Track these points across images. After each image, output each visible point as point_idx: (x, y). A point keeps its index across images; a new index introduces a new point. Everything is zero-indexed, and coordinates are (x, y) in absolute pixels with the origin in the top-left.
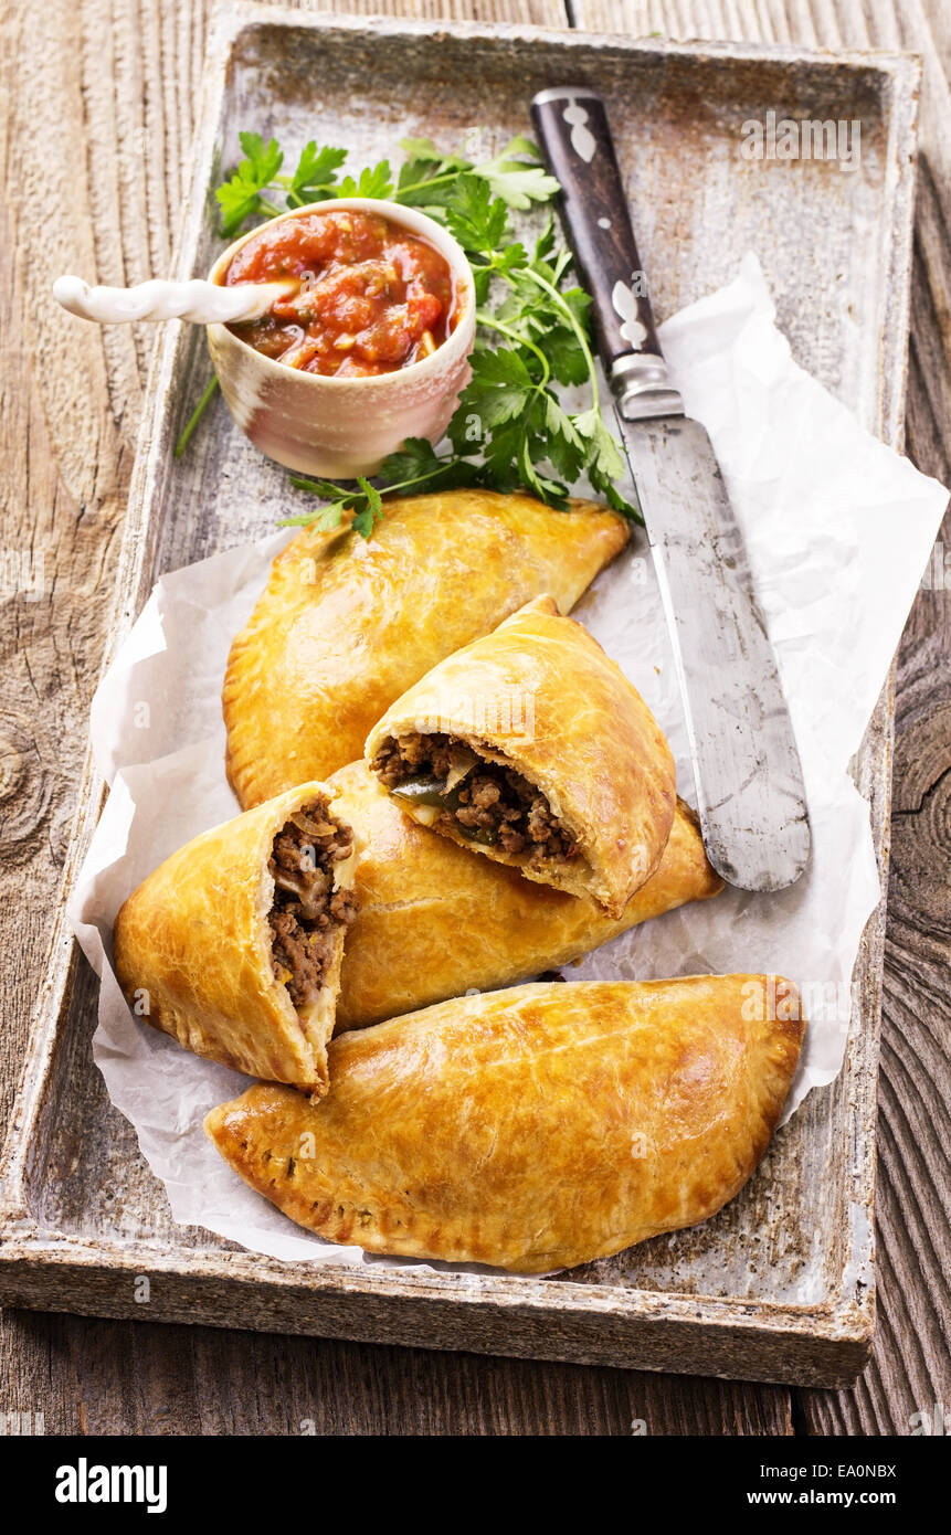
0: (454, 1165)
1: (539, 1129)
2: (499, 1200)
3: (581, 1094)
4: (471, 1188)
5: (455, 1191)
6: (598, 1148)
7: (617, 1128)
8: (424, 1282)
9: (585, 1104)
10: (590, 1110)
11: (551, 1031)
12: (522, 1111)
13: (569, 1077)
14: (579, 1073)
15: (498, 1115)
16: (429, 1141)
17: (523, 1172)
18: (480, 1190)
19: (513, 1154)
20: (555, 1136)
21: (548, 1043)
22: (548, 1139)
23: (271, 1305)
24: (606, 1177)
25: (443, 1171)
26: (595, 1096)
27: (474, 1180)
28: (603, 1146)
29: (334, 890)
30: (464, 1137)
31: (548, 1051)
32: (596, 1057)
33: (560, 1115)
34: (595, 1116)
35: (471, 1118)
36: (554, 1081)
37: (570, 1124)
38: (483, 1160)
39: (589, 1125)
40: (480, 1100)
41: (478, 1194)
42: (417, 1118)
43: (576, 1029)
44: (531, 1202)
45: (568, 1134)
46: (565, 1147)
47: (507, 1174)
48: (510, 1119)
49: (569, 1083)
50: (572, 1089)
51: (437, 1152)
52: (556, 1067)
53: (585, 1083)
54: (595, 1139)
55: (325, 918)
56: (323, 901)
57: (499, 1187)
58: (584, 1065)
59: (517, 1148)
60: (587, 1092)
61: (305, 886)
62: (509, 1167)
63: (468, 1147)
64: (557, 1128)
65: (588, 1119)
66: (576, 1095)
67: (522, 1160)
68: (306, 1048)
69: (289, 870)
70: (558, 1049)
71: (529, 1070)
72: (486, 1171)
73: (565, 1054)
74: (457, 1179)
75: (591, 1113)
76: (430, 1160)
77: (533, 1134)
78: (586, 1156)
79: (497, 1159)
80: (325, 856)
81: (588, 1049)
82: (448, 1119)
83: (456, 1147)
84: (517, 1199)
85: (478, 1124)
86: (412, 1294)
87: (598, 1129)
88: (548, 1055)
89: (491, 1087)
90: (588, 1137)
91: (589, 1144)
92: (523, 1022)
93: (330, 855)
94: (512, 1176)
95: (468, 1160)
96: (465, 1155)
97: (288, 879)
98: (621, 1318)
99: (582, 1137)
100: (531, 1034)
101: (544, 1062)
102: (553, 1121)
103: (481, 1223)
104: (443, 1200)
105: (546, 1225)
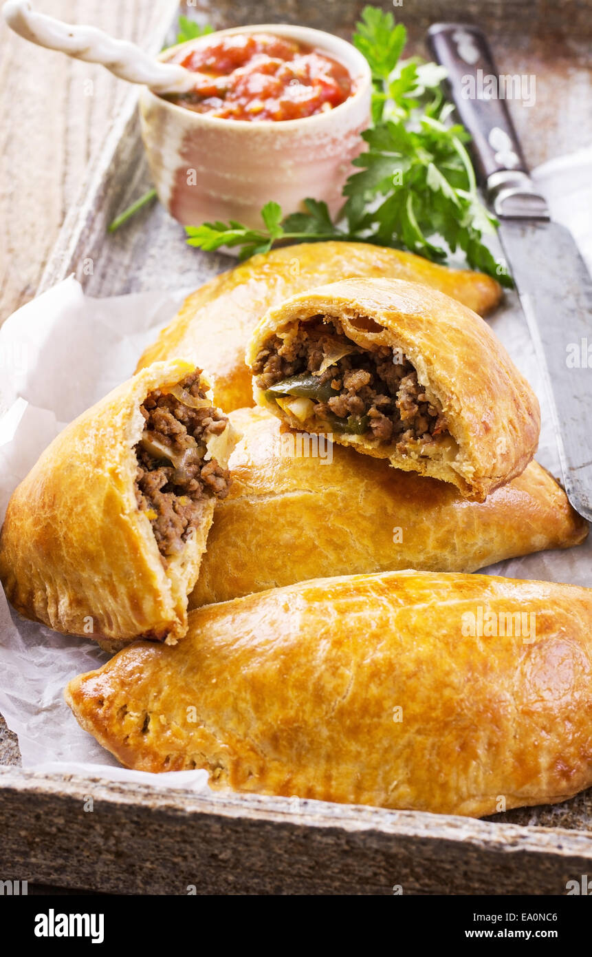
0: (308, 707)
1: (396, 673)
2: (354, 747)
3: (440, 645)
4: (325, 732)
5: (308, 735)
6: (457, 697)
7: (477, 680)
8: (270, 806)
9: (445, 654)
10: (449, 660)
11: (413, 593)
12: (379, 656)
13: (428, 629)
14: (440, 627)
15: (354, 660)
16: (284, 682)
17: (379, 716)
18: (335, 735)
19: (368, 696)
20: (412, 682)
21: (409, 600)
22: (405, 683)
24: (464, 729)
25: (297, 714)
26: (455, 648)
27: (328, 723)
28: (462, 696)
29: (207, 458)
30: (320, 678)
31: (409, 607)
32: (456, 616)
33: (419, 662)
34: (454, 665)
35: (327, 660)
36: (413, 632)
37: (429, 671)
38: (338, 702)
39: (448, 674)
40: (338, 643)
41: (331, 738)
42: (274, 660)
43: (438, 594)
44: (386, 751)
45: (427, 680)
46: (423, 693)
47: (362, 717)
48: (367, 661)
49: (428, 634)
50: (431, 640)
51: (291, 693)
52: (415, 620)
53: (445, 636)
54: (454, 688)
55: (195, 483)
56: (194, 468)
57: (354, 732)
58: (445, 621)
59: (374, 690)
60: (447, 644)
61: (178, 451)
62: (365, 710)
63: (323, 688)
64: (415, 674)
65: (447, 668)
66: (435, 646)
67: (379, 703)
68: (165, 582)
69: (162, 432)
70: (419, 606)
71: (388, 621)
72: (342, 713)
73: (425, 610)
74: (311, 721)
75: (448, 663)
76: (284, 702)
77: (391, 678)
78: (444, 704)
79: (353, 701)
80: (199, 429)
81: (450, 609)
82: (303, 660)
83: (311, 687)
84: (372, 746)
85: (334, 667)
86: (256, 816)
87: (456, 679)
88: (408, 610)
89: (350, 634)
90: (446, 685)
91: (447, 692)
93: (204, 428)
94: (368, 721)
95: (323, 702)
96: (319, 697)
97: (160, 441)
98: (476, 848)
99: (441, 685)
100: (393, 594)
101: (404, 616)
102: (411, 667)
103: (334, 773)
104: (296, 745)
105: (401, 777)
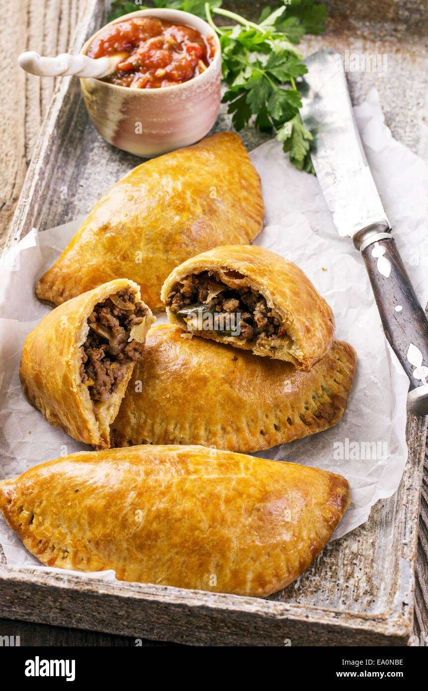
0: (117, 529)
1: (170, 517)
2: (140, 556)
3: (198, 503)
4: (125, 545)
5: (116, 545)
6: (202, 536)
7: (215, 527)
9: (200, 510)
10: (201, 513)
11: (191, 468)
12: (162, 506)
13: (194, 493)
14: (201, 492)
15: (147, 506)
16: (106, 512)
17: (156, 541)
18: (130, 547)
19: (152, 529)
20: (178, 524)
21: (188, 472)
22: (173, 524)
23: (58, 604)
24: (203, 555)
25: (111, 533)
26: (207, 506)
27: (127, 540)
28: (205, 536)
30: (126, 514)
31: (186, 476)
32: (213, 486)
33: (184, 513)
34: (204, 517)
35: (132, 504)
36: (185, 493)
37: (188, 519)
38: (133, 530)
39: (199, 522)
40: (140, 495)
41: (128, 549)
42: (103, 499)
43: (206, 469)
44: (158, 560)
45: (186, 524)
46: (183, 531)
47: (146, 540)
48: (154, 508)
49: (193, 496)
50: (194, 500)
51: (109, 520)
52: (188, 486)
53: (202, 498)
54: (201, 531)
57: (141, 547)
58: (205, 489)
59: (155, 526)
60: (203, 503)
62: (148, 536)
63: (127, 520)
64: (180, 520)
65: (199, 518)
66: (195, 504)
67: (157, 534)
70: (192, 477)
71: (172, 484)
72: (135, 536)
73: (195, 480)
74: (118, 538)
75: (201, 515)
76: (105, 524)
77: (166, 520)
78: (194, 539)
79: (142, 530)
81: (210, 481)
82: (119, 502)
83: (120, 518)
84: (150, 557)
85: (135, 508)
87: (204, 525)
88: (186, 479)
89: (149, 489)
90: (197, 529)
91: (197, 533)
92: (177, 459)
94: (149, 542)
95: (126, 528)
96: (124, 525)
99: (193, 528)
100: (180, 467)
101: (183, 481)
102: (179, 515)
103: (127, 568)
104: (108, 549)
105: (164, 576)
